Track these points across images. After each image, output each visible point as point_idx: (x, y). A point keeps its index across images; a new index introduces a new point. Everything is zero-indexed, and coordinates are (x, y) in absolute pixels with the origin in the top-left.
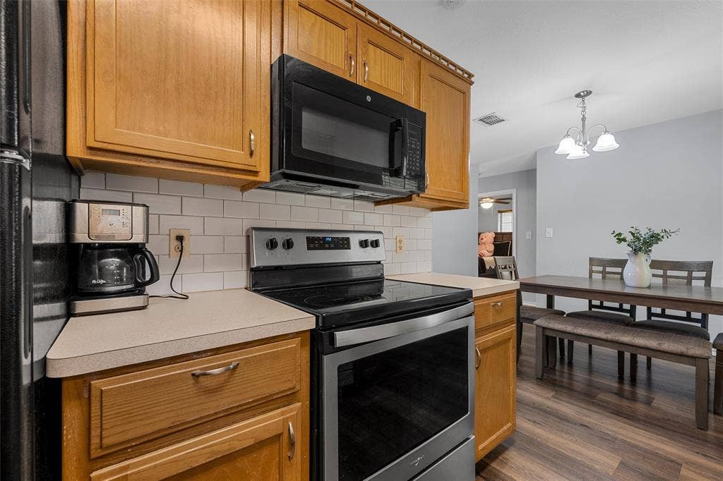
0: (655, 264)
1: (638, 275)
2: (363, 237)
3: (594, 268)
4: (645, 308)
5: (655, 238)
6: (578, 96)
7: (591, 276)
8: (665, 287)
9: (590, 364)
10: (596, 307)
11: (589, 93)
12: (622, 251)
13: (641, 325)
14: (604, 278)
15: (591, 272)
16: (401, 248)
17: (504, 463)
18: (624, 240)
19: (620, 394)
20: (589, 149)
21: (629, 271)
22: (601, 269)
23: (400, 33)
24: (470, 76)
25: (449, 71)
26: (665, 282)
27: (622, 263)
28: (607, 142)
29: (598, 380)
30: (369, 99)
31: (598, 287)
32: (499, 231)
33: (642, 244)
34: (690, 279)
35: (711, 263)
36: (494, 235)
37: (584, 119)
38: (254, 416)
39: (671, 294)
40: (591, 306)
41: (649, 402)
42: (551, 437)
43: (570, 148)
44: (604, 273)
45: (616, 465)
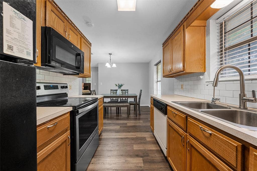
0: (122, 90)
1: (119, 93)
2: (63, 85)
3: (112, 92)
4: (120, 98)
5: (122, 85)
6: (109, 54)
7: (111, 93)
8: (122, 95)
9: (111, 112)
10: (112, 100)
11: (111, 54)
12: (117, 88)
13: (119, 102)
14: (113, 94)
15: (111, 92)
16: (71, 88)
17: (102, 136)
18: (117, 86)
19: (117, 116)
20: (111, 66)
21: (118, 92)
22: (113, 92)
23: (77, 28)
24: (91, 44)
25: (87, 41)
26: (122, 94)
27: (117, 90)
28: (114, 65)
29: (113, 115)
30: (72, 46)
31: (112, 95)
32: (85, 83)
33: (120, 86)
34: (126, 93)
35: (128, 90)
36: (84, 84)
37: (110, 59)
38: (59, 137)
39: (123, 95)
40: (111, 100)
41: (121, 116)
42: (109, 127)
43: (108, 65)
44: (113, 93)
45: (119, 127)
